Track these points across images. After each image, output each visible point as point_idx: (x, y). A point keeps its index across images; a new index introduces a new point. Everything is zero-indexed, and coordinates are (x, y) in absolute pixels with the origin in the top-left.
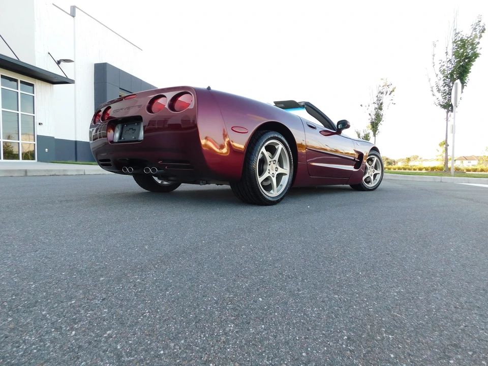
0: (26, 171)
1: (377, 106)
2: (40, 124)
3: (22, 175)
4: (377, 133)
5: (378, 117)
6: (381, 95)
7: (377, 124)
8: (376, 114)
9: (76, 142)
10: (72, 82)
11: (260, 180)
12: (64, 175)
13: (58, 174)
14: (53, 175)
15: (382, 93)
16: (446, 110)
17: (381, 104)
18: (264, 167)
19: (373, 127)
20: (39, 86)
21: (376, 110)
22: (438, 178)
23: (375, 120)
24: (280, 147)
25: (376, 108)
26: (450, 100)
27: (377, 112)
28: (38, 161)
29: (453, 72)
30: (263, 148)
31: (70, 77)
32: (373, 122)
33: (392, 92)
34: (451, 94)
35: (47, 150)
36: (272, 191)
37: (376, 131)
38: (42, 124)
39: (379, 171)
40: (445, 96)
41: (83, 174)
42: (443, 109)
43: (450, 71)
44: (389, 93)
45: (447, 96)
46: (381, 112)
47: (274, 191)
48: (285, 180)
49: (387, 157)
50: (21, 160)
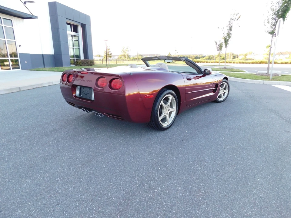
0: (20, 88)
1: (229, 28)
2: (19, 46)
3: (18, 91)
4: (227, 46)
5: (229, 35)
6: (231, 21)
7: (228, 40)
8: (227, 34)
9: (43, 55)
10: (36, 17)
11: (160, 118)
12: (42, 87)
13: (38, 87)
14: (35, 88)
15: (233, 20)
16: (272, 35)
17: (231, 27)
18: (162, 111)
19: (225, 42)
20: (15, 20)
21: (228, 31)
22: (262, 82)
23: (227, 37)
24: (171, 97)
25: (228, 30)
26: (275, 29)
27: (228, 32)
28: (22, 69)
29: (279, 10)
30: (162, 101)
31: (34, 14)
32: (226, 39)
33: (238, 18)
34: (276, 25)
35: (26, 62)
36: (166, 122)
37: (227, 44)
38: (21, 46)
39: (227, 91)
40: (272, 26)
41: (52, 84)
42: (270, 35)
43: (277, 10)
44: (236, 19)
45: (274, 27)
46: (231, 32)
47: (167, 122)
48: (173, 114)
49: (233, 53)
50: (12, 70)
